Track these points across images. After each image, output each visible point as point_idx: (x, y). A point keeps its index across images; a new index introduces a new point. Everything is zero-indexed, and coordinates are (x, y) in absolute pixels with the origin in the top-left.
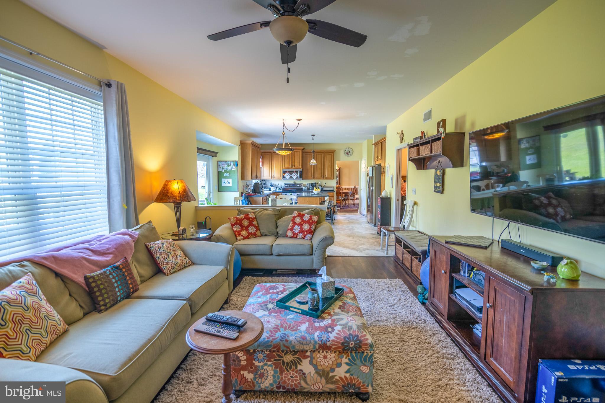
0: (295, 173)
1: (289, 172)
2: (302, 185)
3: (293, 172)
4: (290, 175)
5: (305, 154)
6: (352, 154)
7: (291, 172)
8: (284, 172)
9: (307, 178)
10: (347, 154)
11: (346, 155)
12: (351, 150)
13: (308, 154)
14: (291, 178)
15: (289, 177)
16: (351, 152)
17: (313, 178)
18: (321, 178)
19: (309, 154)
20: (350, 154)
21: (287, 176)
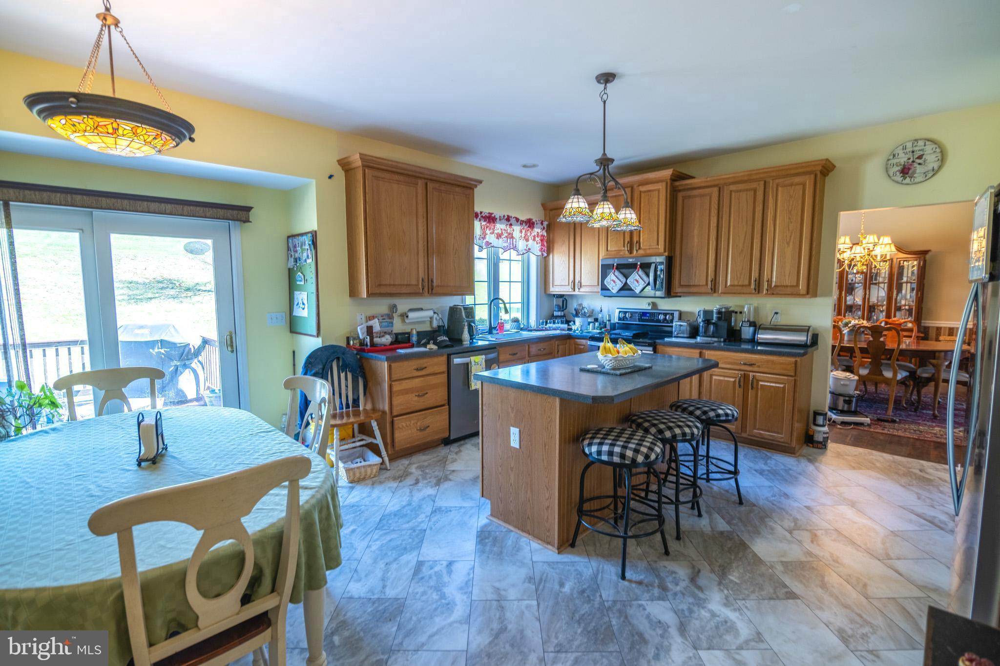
0: (641, 272)
1: (620, 267)
2: (676, 315)
3: (633, 266)
4: (624, 280)
5: (684, 198)
6: (935, 172)
7: (625, 269)
8: (605, 270)
9: (691, 291)
10: (905, 171)
11: (899, 178)
12: (929, 148)
13: (695, 196)
14: (625, 288)
15: (619, 285)
16: (931, 159)
17: (714, 290)
18: (745, 290)
19: (702, 196)
20: (919, 169)
21: (614, 281)
